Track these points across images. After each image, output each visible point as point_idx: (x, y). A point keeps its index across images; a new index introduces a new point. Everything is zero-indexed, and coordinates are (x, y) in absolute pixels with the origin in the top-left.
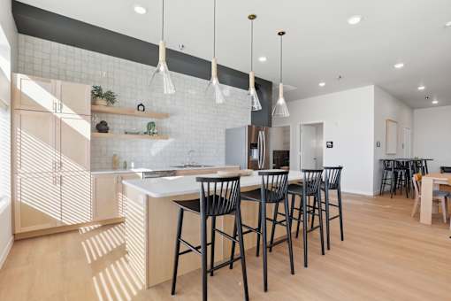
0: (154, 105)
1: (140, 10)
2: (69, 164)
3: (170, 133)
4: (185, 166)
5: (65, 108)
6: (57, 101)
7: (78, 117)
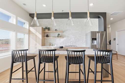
0: (61, 29)
1: (44, 6)
2: (38, 44)
3: (65, 36)
4: (69, 46)
5: (37, 33)
6: (36, 31)
7: (39, 34)
